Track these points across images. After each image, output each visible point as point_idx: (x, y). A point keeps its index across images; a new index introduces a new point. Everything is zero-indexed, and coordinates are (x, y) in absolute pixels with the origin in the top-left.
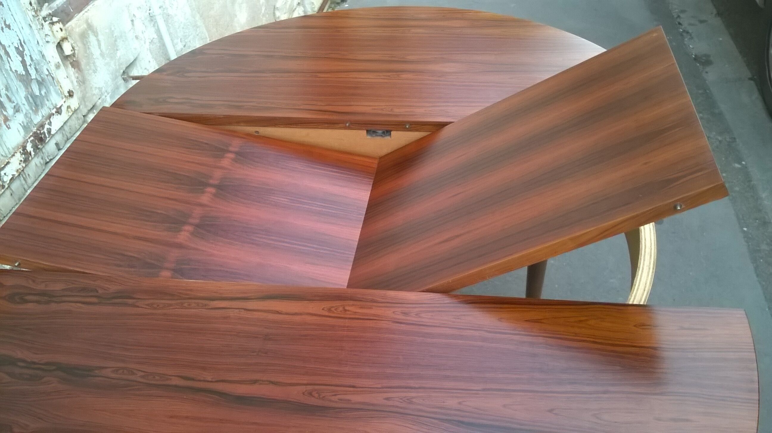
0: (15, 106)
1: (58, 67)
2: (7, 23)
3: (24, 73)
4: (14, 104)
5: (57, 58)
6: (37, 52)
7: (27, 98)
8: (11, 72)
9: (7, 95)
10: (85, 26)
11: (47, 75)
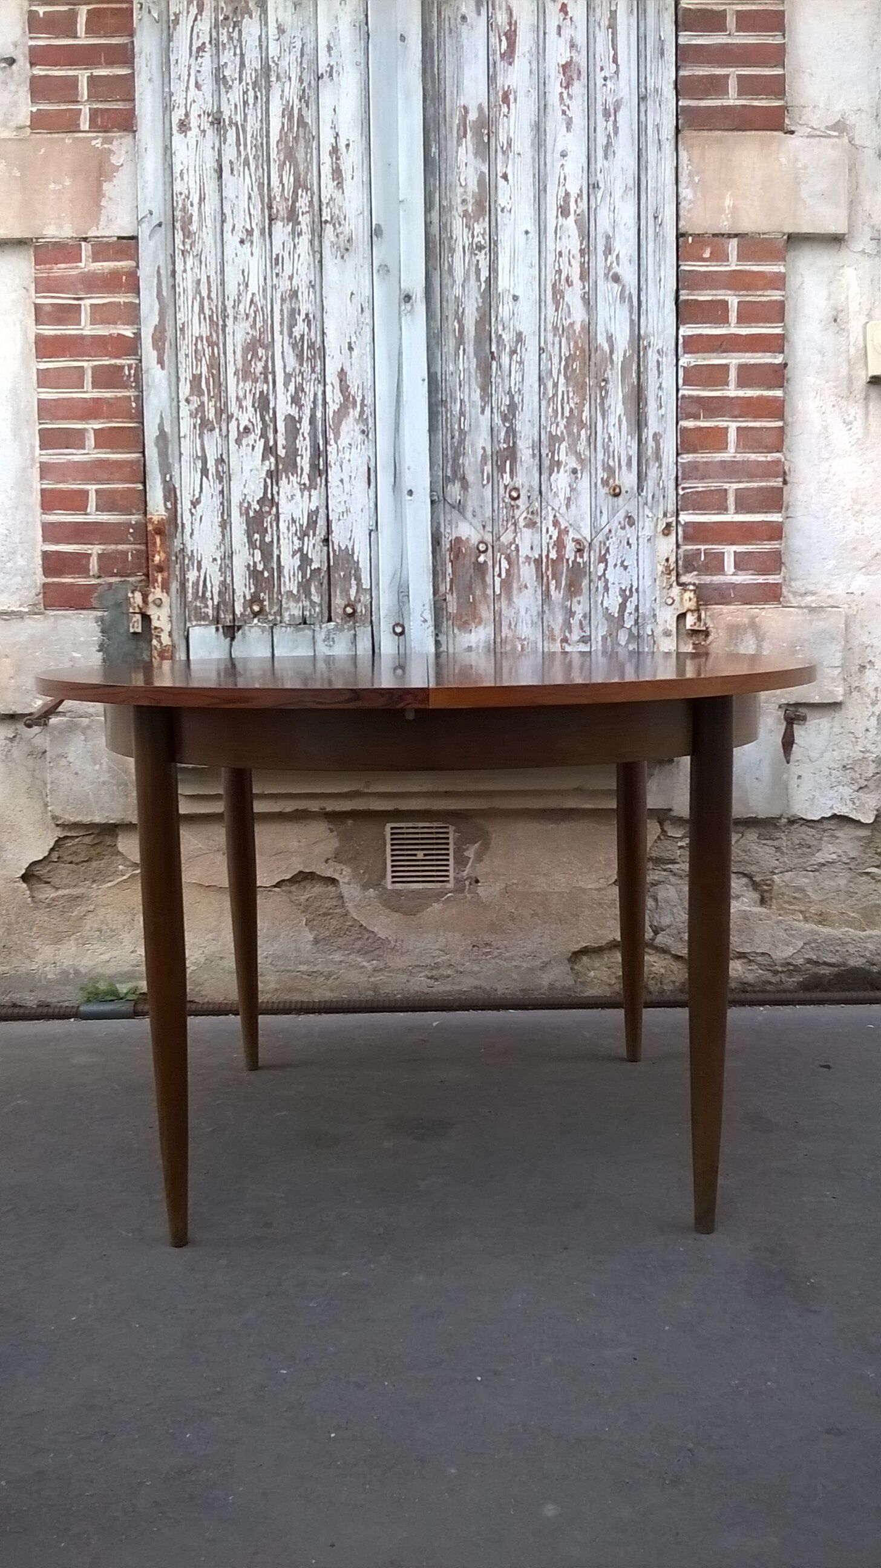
0: (583, 636)
1: (667, 634)
2: (626, 564)
3: (616, 615)
4: (584, 634)
5: (673, 627)
6: (648, 606)
7: (604, 638)
8: (600, 606)
9: (580, 621)
10: (746, 621)
11: (648, 635)
